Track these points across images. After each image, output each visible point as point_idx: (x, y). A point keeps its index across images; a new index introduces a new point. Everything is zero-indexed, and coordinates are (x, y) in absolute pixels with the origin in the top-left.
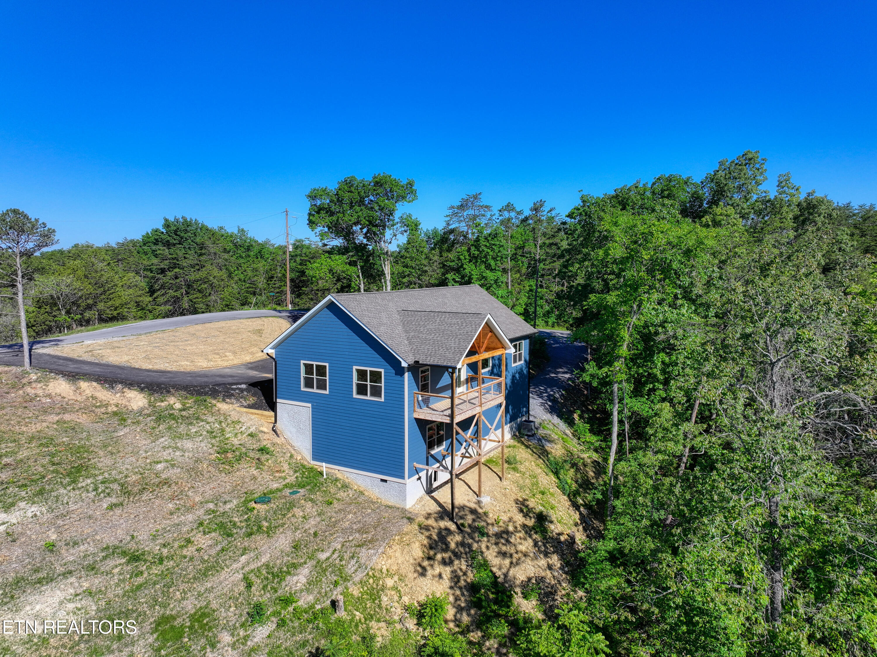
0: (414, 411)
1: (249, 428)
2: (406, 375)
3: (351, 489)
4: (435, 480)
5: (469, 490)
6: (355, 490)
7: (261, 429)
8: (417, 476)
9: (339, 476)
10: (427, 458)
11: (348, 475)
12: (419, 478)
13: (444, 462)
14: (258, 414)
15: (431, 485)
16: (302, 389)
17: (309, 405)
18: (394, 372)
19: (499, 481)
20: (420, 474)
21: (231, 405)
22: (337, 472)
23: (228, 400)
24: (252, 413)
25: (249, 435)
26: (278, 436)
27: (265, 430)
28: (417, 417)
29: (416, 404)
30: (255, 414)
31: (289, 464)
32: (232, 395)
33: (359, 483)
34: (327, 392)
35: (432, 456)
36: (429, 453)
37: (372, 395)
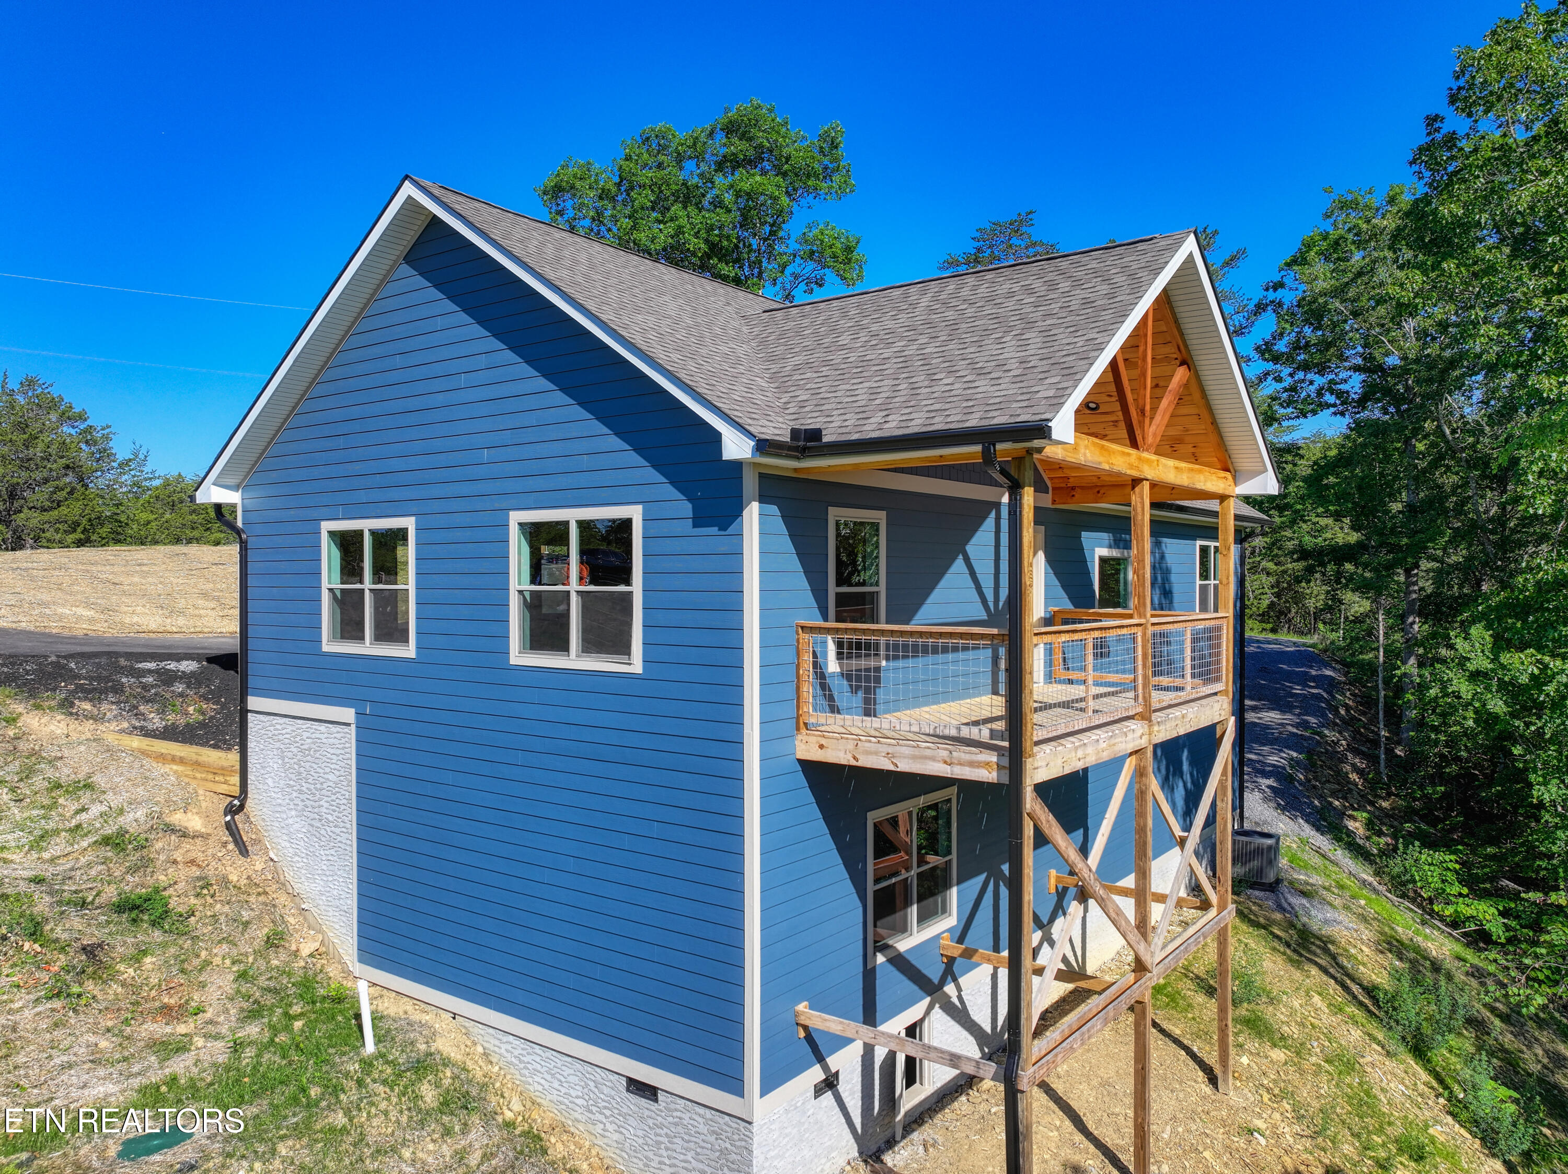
0: (800, 725)
1: (121, 811)
2: (753, 513)
3: (489, 1117)
4: (910, 1080)
5: (1078, 1137)
6: (509, 1125)
7: (178, 818)
8: (816, 1074)
9: (446, 1046)
10: (869, 975)
11: (491, 1041)
12: (830, 1083)
13: (950, 989)
14: (182, 761)
15: (890, 1101)
16: (326, 648)
17: (348, 714)
18: (686, 508)
19: (1207, 1090)
20: (835, 1062)
21: (89, 724)
22: (442, 1023)
23: (87, 706)
24: (162, 758)
25: (106, 841)
26: (243, 850)
27: (194, 823)
28: (815, 755)
29: (809, 690)
30: (174, 760)
31: (242, 976)
32: (118, 689)
33: (536, 1085)
34: (409, 651)
35: (900, 962)
36: (880, 946)
37: (592, 644)
